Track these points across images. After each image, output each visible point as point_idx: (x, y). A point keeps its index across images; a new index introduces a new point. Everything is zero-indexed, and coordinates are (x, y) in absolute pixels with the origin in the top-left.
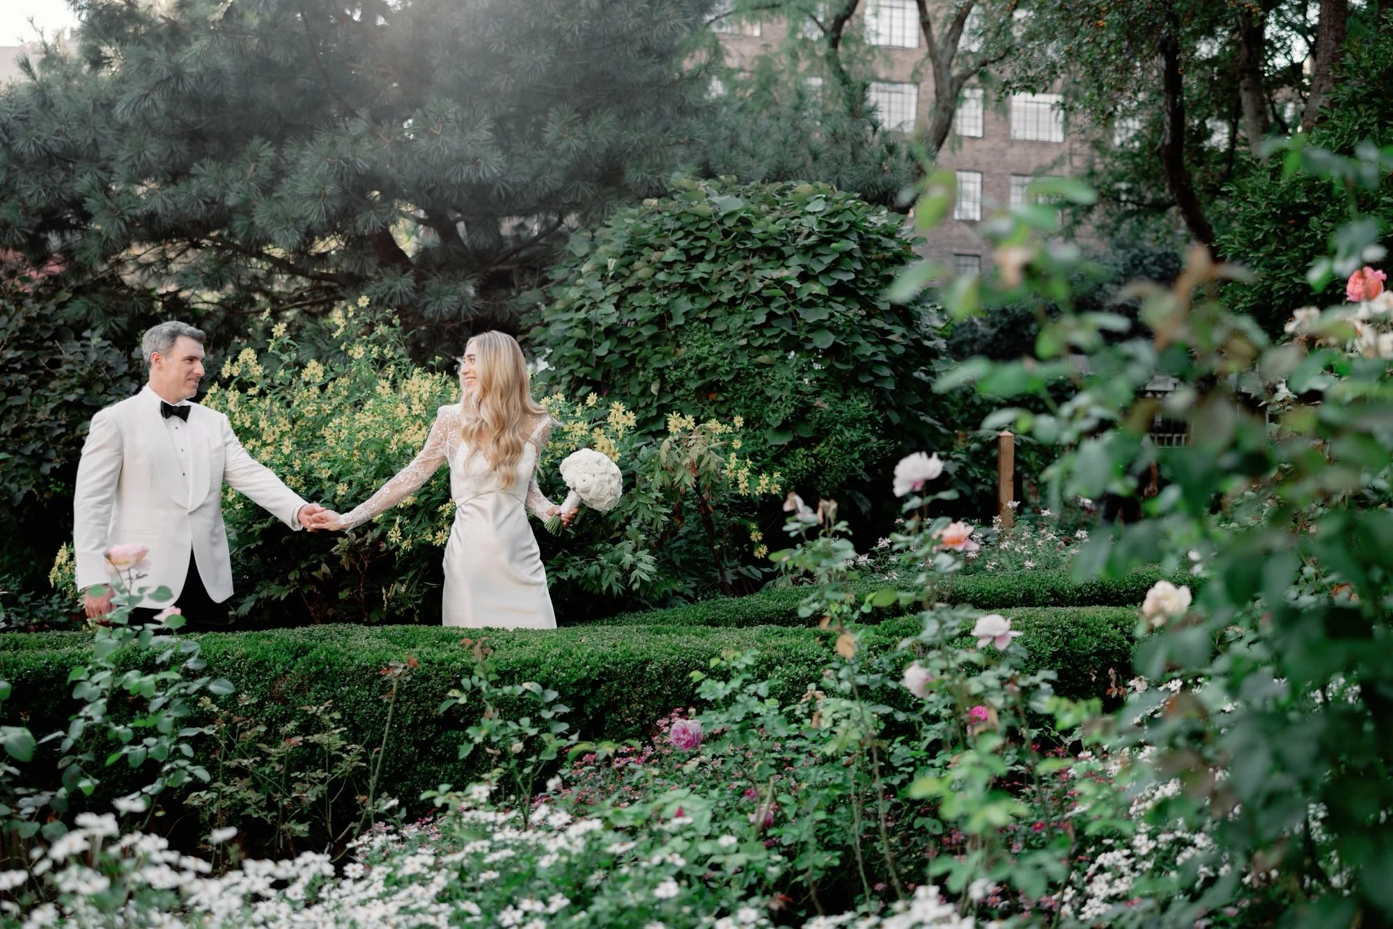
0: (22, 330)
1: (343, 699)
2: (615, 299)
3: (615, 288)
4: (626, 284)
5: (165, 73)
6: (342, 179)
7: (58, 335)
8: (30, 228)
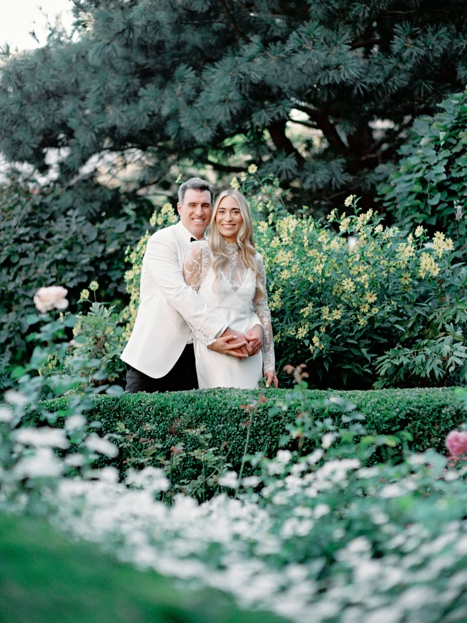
0: (30, 214)
1: (219, 433)
2: (445, 162)
3: (446, 153)
4: (454, 151)
5: (122, 27)
6: (241, 88)
7: (53, 218)
8: (35, 143)
